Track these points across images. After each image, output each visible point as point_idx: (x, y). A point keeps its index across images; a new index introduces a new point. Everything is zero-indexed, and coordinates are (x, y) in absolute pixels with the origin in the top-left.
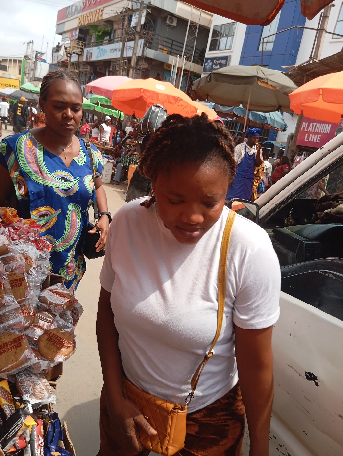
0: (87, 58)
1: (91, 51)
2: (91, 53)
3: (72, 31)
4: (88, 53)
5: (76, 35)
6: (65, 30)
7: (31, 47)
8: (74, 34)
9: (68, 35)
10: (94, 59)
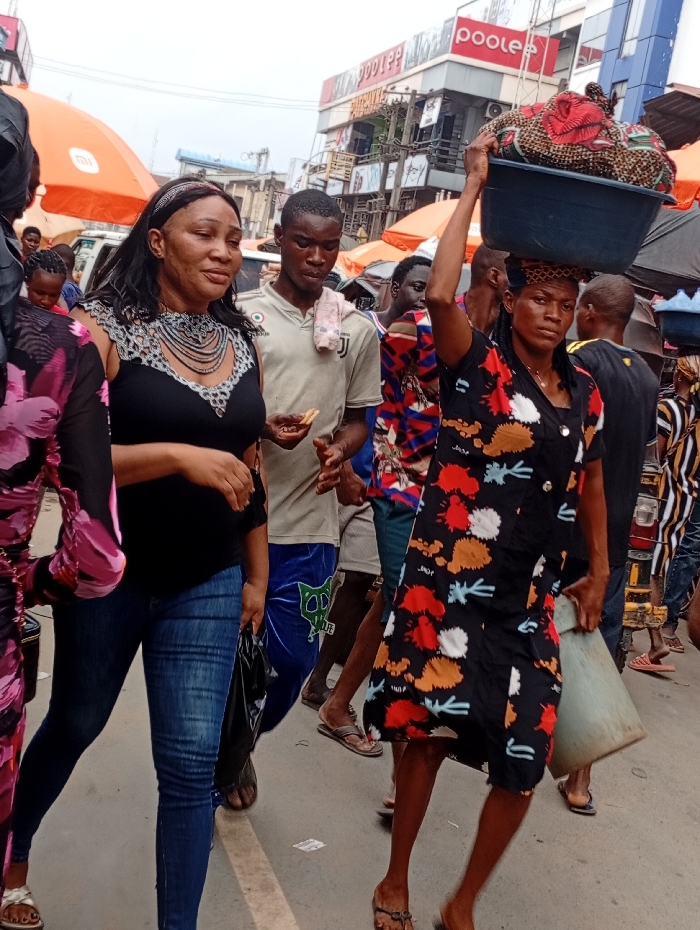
0: (354, 189)
1: (362, 174)
2: (361, 178)
3: (340, 128)
4: (357, 177)
5: (347, 136)
6: (332, 124)
7: (263, 163)
8: (344, 135)
9: (334, 136)
10: (364, 190)
